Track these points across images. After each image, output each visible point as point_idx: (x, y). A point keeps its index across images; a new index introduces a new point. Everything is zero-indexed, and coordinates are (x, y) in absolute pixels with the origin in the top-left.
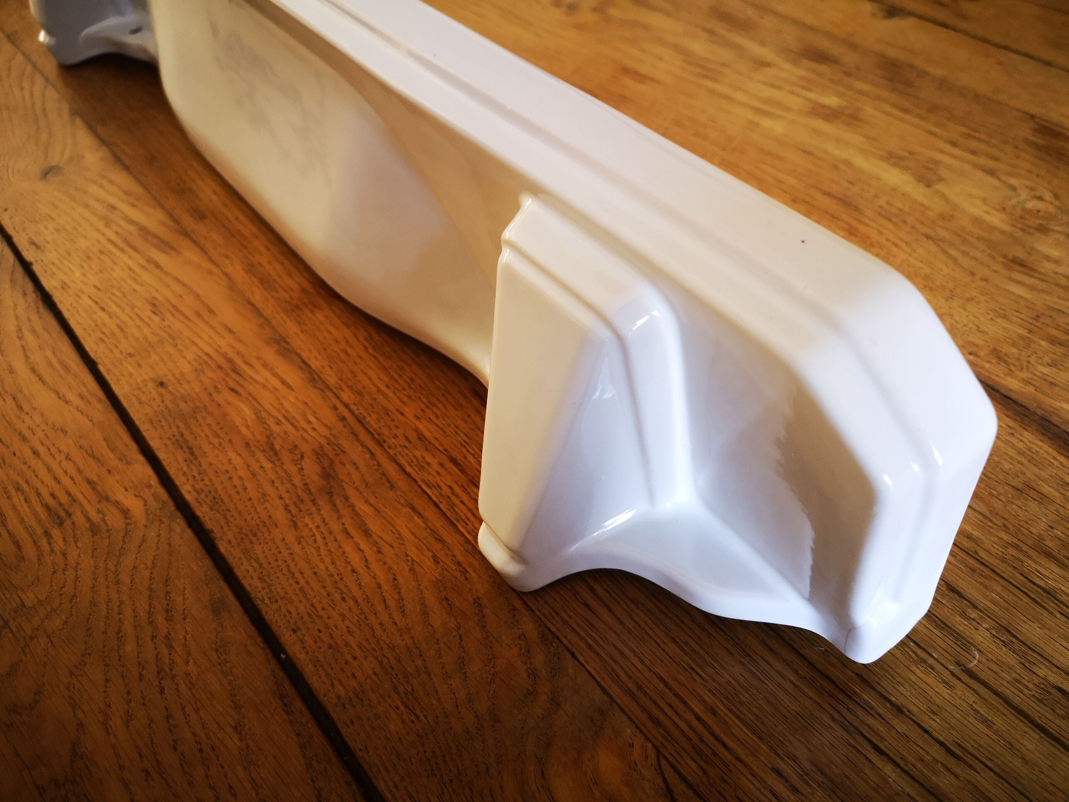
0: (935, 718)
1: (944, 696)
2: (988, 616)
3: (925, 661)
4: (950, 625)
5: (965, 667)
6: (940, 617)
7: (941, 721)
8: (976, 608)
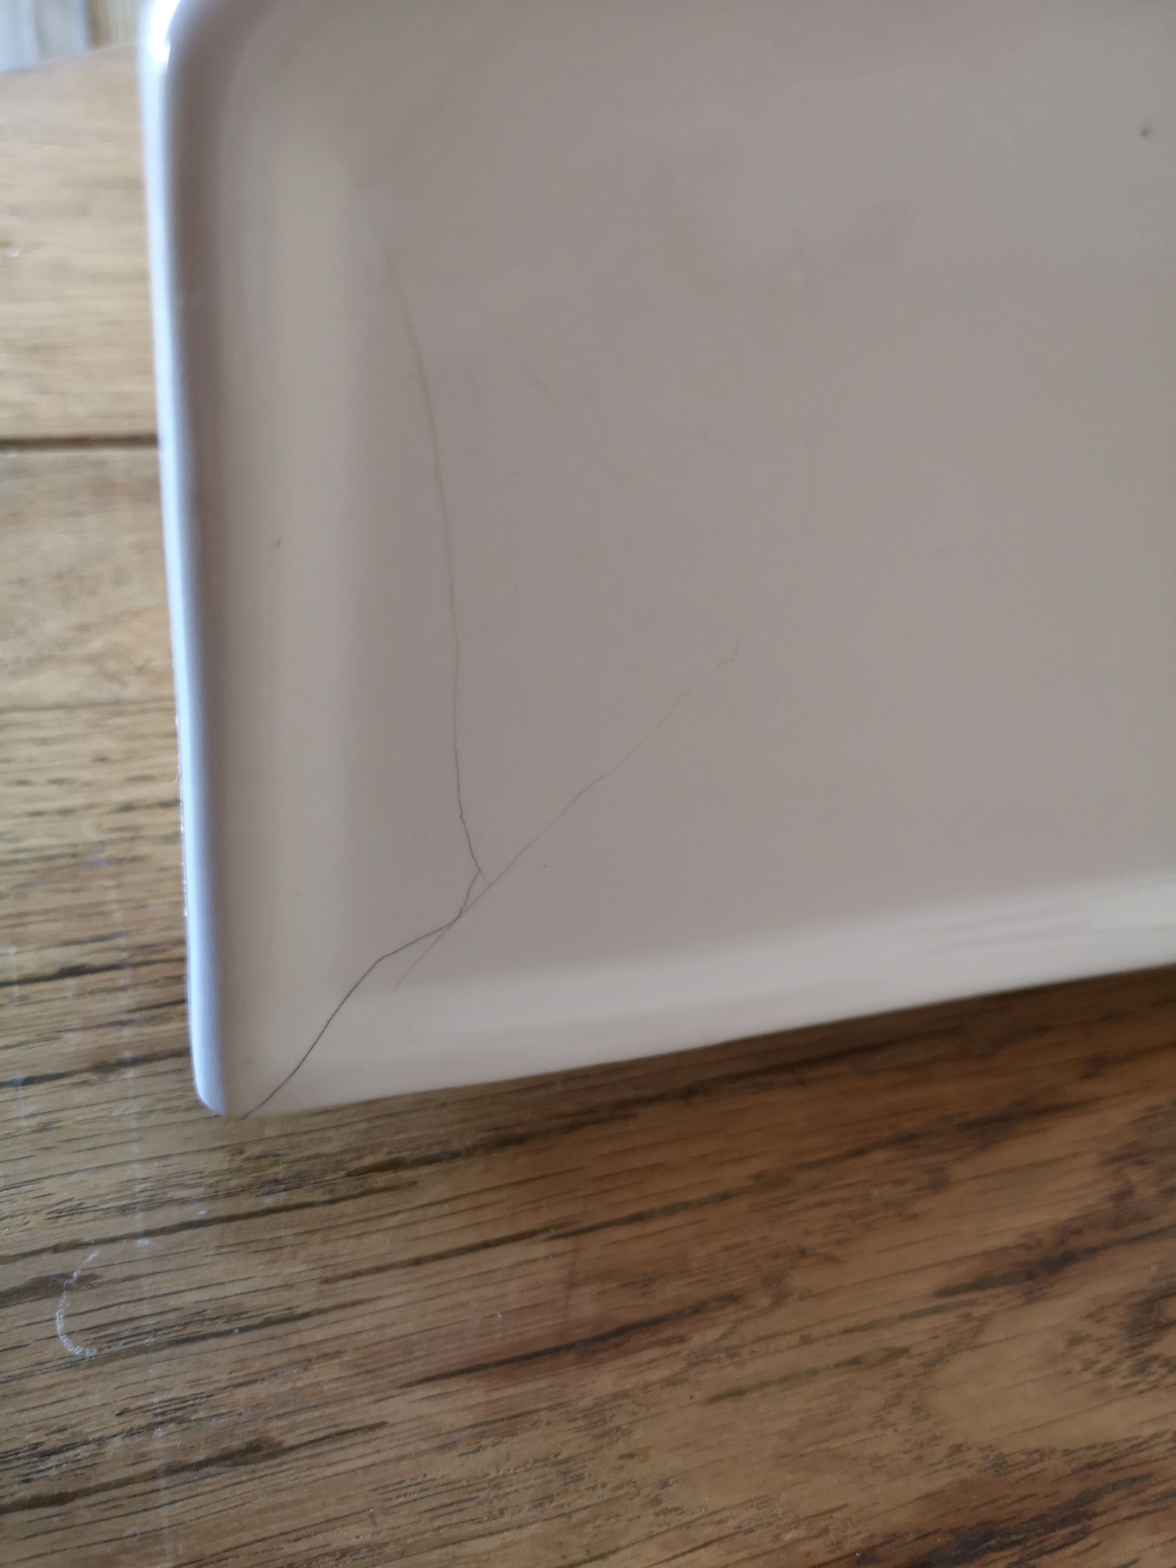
0: (34, 1122)
1: (54, 1180)
2: (129, 1481)
3: (150, 1205)
4: (180, 1350)
5: (69, 1288)
6: (212, 1343)
7: (19, 1129)
8: (172, 1470)
